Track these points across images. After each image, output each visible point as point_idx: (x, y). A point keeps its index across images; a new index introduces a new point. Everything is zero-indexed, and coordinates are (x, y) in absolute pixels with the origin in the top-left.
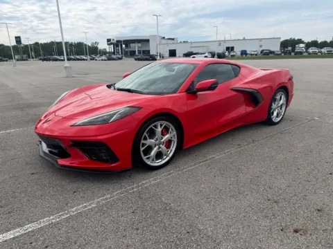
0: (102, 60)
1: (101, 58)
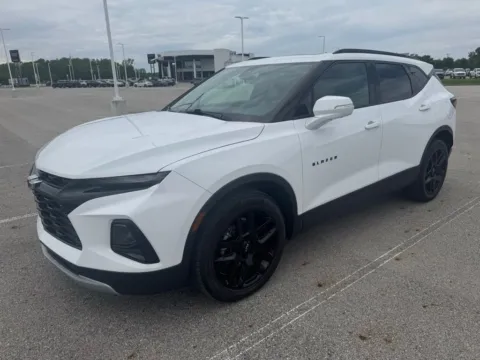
0: (145, 86)
1: (142, 84)
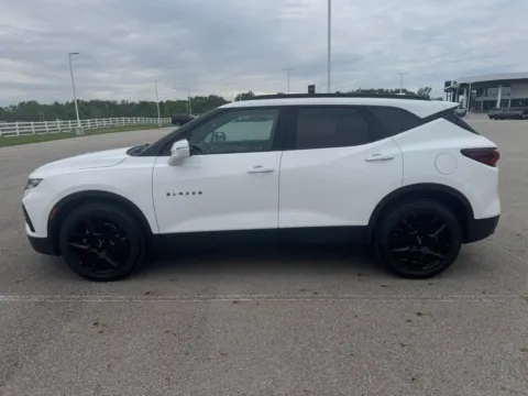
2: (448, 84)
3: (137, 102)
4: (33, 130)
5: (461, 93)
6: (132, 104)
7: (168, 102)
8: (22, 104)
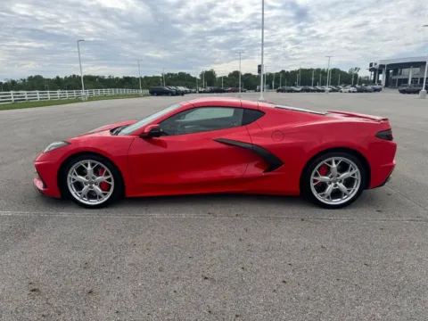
0: (350, 92)
1: (348, 90)
2: (371, 65)
3: (121, 77)
4: (49, 97)
5: (380, 72)
6: (117, 78)
7: (146, 77)
8: (30, 78)
